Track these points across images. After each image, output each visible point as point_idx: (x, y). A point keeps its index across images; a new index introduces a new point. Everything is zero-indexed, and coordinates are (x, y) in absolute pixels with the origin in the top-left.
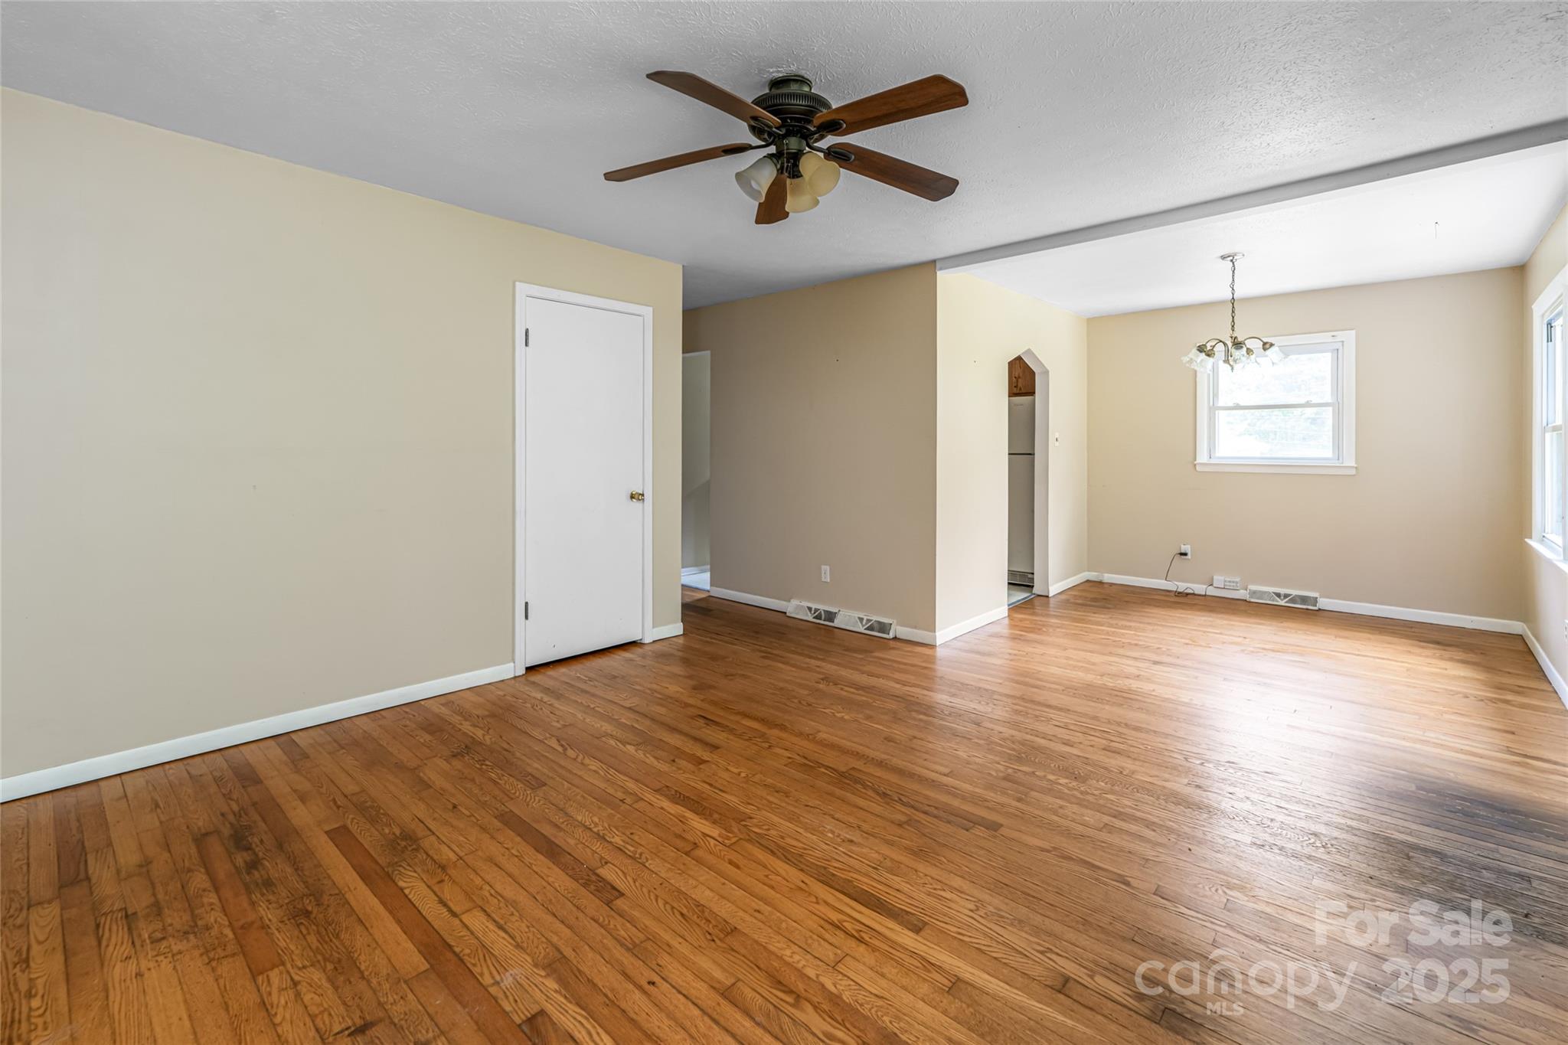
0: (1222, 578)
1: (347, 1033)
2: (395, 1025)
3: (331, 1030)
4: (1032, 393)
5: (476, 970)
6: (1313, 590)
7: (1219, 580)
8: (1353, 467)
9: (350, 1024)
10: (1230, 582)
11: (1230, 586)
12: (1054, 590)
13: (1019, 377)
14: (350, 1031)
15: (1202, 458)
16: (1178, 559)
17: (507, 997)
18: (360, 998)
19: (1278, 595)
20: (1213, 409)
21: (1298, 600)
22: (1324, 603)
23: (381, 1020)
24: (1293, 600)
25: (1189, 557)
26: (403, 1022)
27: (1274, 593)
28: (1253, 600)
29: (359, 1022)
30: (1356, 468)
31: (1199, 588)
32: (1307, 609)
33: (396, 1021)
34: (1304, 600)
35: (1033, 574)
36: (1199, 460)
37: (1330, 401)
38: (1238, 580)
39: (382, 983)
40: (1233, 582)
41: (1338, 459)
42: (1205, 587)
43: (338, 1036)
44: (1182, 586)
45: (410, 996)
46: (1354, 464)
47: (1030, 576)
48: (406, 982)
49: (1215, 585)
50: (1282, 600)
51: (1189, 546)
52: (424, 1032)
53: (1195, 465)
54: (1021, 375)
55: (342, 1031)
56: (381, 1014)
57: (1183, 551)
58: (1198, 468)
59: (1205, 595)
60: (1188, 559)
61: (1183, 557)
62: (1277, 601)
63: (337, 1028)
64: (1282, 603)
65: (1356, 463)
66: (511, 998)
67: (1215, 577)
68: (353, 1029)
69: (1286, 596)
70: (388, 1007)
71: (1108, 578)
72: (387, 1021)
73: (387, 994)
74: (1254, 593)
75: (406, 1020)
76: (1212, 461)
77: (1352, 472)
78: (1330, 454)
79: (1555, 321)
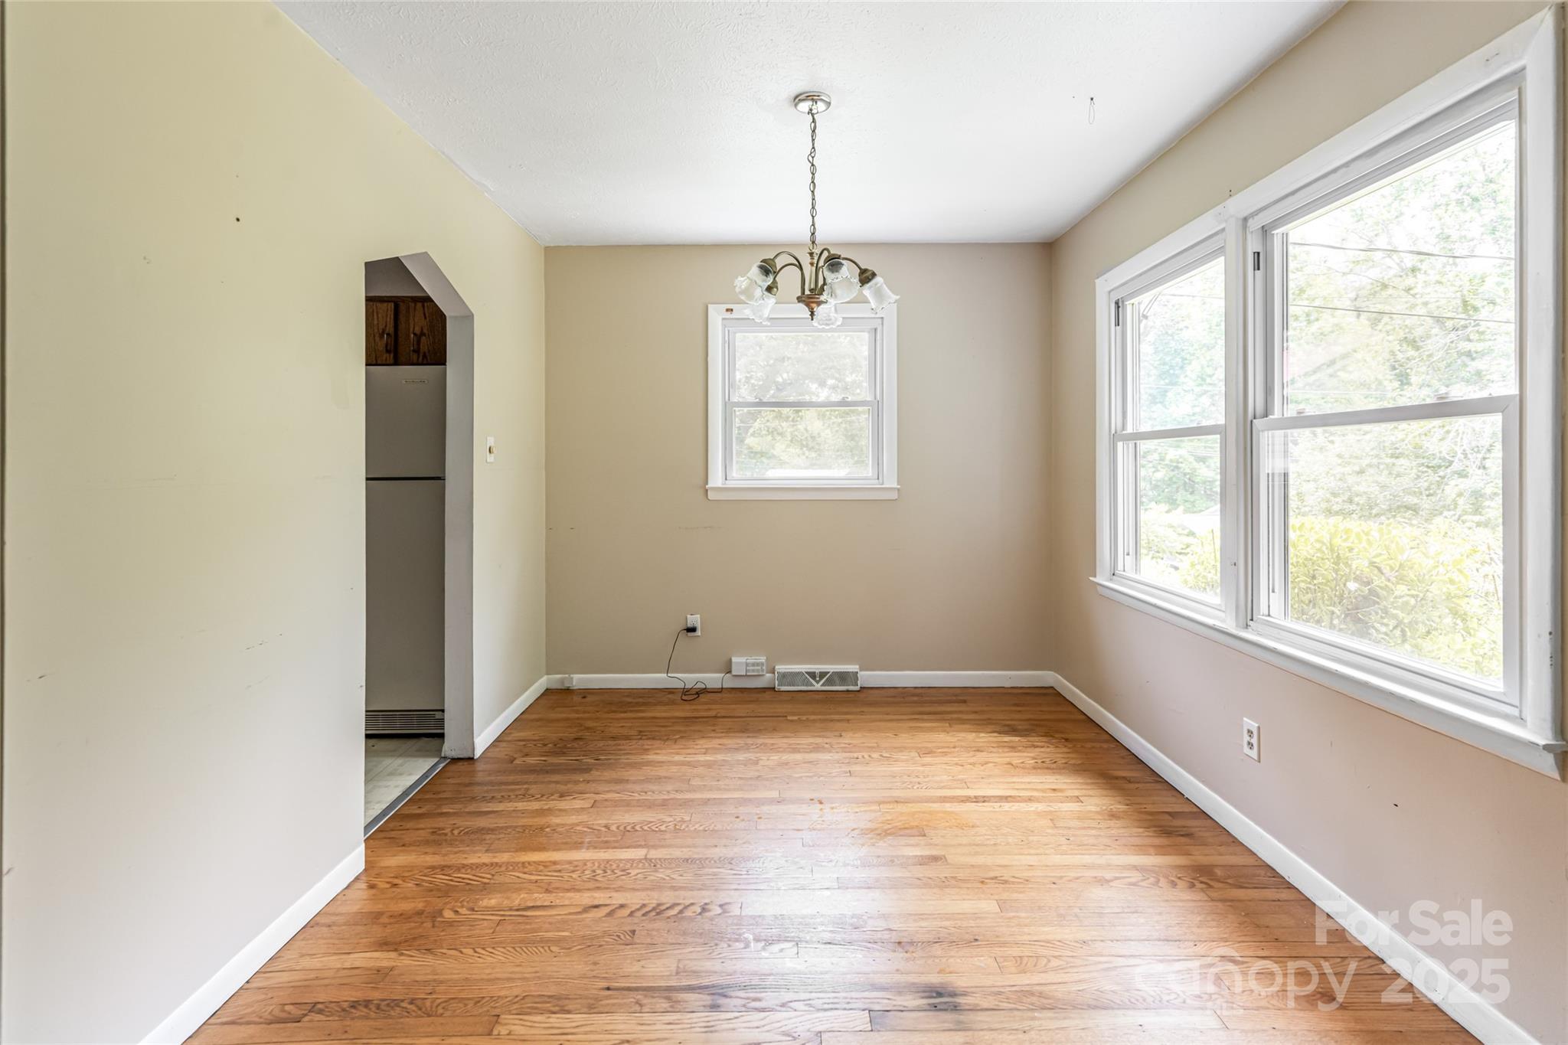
0: (745, 660)
4: (442, 361)
6: (852, 660)
7: (740, 663)
8: (895, 488)
10: (754, 663)
11: (753, 671)
12: (482, 742)
13: (423, 334)
15: (716, 480)
16: (685, 640)
19: (813, 675)
20: (728, 406)
21: (836, 679)
22: (870, 677)
24: (830, 681)
25: (698, 633)
27: (806, 673)
28: (783, 688)
30: (898, 490)
31: (712, 679)
32: (848, 691)
34: (843, 677)
35: (443, 711)
36: (710, 485)
37: (868, 399)
38: (763, 659)
40: (758, 664)
41: (878, 479)
42: (723, 675)
44: (690, 679)
46: (895, 485)
47: (438, 715)
49: (734, 673)
50: (818, 682)
51: (699, 616)
53: (707, 490)
54: (425, 331)
57: (690, 625)
58: (711, 495)
59: (723, 690)
60: (698, 636)
61: (690, 634)
62: (812, 685)
64: (818, 686)
65: (898, 485)
67: (734, 660)
69: (822, 675)
71: (579, 680)
74: (785, 677)
76: (730, 484)
77: (894, 496)
78: (869, 472)
79: (1132, 295)
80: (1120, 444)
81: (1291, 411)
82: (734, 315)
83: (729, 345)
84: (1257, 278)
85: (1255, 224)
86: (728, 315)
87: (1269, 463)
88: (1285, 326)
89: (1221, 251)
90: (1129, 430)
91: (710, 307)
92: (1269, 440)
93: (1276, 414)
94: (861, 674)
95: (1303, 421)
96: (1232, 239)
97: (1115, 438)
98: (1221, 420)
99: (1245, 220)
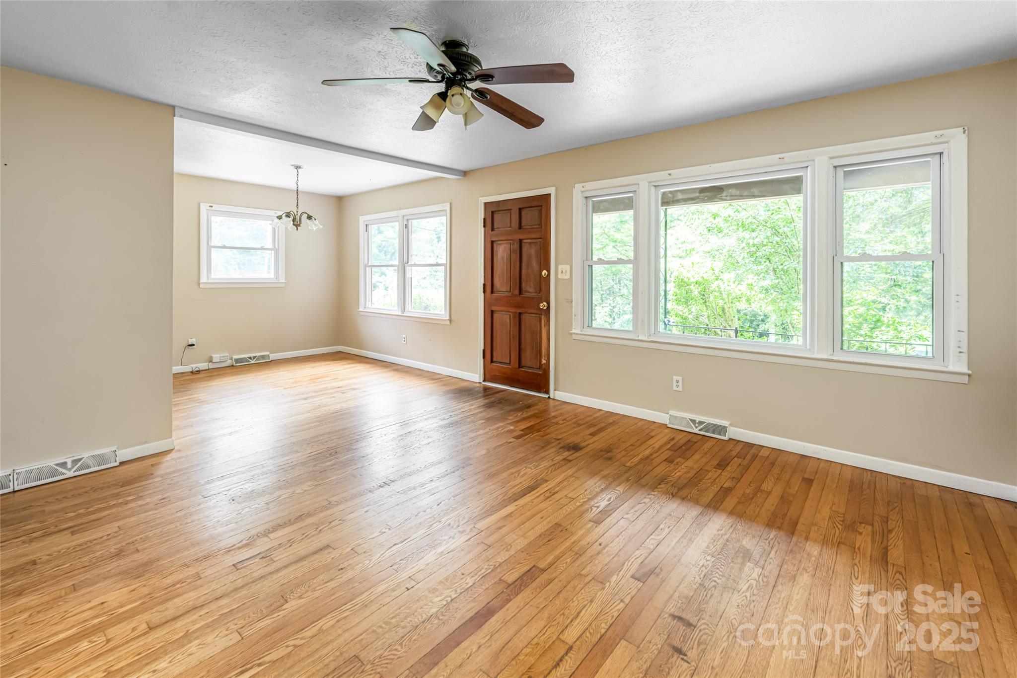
0: (218, 355)
1: (685, 658)
2: (668, 636)
3: (689, 668)
5: (616, 614)
6: (266, 351)
7: (216, 357)
9: (679, 659)
10: (223, 357)
11: (223, 360)
14: (683, 657)
15: (203, 279)
16: (188, 350)
17: (629, 593)
18: (661, 666)
19: (250, 358)
20: (209, 248)
21: (261, 358)
22: (273, 356)
23: (669, 645)
24: (258, 359)
25: (195, 346)
26: (665, 633)
27: (247, 357)
28: (237, 365)
29: (676, 655)
30: (285, 283)
31: (203, 366)
32: (266, 362)
33: (666, 637)
34: (263, 357)
36: (201, 281)
37: (271, 247)
38: (228, 354)
39: (644, 660)
40: (225, 357)
41: (277, 279)
42: (207, 364)
43: (689, 661)
44: (192, 367)
45: (648, 638)
48: (638, 647)
49: (213, 361)
51: (195, 339)
52: (666, 620)
53: (200, 284)
55: (686, 661)
56: (666, 647)
57: (190, 343)
58: (202, 286)
59: (209, 369)
60: (195, 348)
61: (191, 347)
62: (250, 361)
63: (686, 665)
64: (253, 361)
65: (285, 281)
66: (629, 592)
67: (213, 356)
68: (681, 656)
69: (254, 357)
70: (660, 646)
72: (669, 641)
73: (651, 653)
74: (237, 360)
75: (663, 632)
76: (210, 281)
77: (283, 285)
78: (272, 275)
79: (371, 224)
80: (367, 268)
81: (413, 263)
82: (213, 208)
83: (209, 222)
84: (405, 230)
85: (406, 218)
86: (210, 208)
87: (408, 275)
88: (411, 233)
89: (398, 221)
90: (370, 264)
91: (202, 205)
92: (408, 269)
93: (409, 263)
94: (270, 355)
95: (415, 265)
96: (400, 218)
97: (366, 266)
98: (397, 263)
99: (404, 216)
